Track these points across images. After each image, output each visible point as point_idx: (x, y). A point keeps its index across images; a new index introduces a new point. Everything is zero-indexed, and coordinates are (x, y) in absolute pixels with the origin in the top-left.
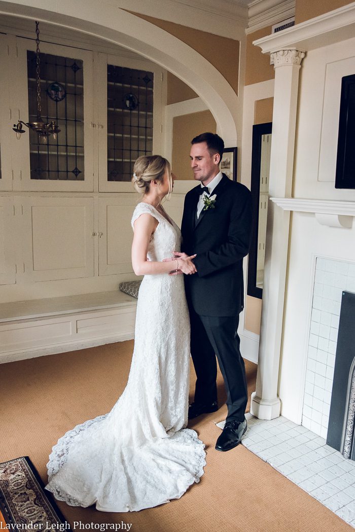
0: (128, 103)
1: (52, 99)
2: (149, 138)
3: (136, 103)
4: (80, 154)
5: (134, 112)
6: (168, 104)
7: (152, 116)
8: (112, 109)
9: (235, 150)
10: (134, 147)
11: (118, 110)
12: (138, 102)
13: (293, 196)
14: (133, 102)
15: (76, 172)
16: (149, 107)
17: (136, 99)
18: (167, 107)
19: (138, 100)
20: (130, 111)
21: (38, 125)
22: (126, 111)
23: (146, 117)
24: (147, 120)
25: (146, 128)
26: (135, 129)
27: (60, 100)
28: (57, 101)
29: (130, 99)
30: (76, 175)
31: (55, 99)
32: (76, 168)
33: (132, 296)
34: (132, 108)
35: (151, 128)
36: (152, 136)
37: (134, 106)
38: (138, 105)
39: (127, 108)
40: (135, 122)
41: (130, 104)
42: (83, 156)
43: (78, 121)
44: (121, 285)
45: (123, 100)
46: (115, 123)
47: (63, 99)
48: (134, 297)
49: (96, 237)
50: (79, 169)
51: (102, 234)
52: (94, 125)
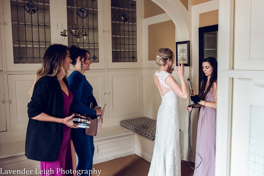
0: (122, 18)
1: (81, 17)
2: (134, 37)
3: (127, 18)
4: (97, 48)
5: (126, 23)
6: (145, 18)
7: (136, 25)
8: (114, 22)
9: (188, 42)
10: (127, 42)
11: (117, 22)
12: (128, 18)
13: (233, 69)
14: (125, 17)
15: (95, 58)
16: (134, 20)
17: (127, 16)
18: (144, 20)
19: (128, 16)
20: (123, 23)
21: (75, 32)
22: (122, 22)
23: (133, 25)
24: (133, 27)
25: (133, 32)
26: (126, 33)
27: (85, 18)
28: (83, 18)
29: (124, 16)
30: (95, 60)
31: (82, 17)
32: (94, 56)
33: (129, 129)
34: (125, 21)
35: (136, 32)
36: (136, 36)
37: (126, 20)
38: (128, 19)
39: (122, 21)
40: (126, 29)
41: (124, 19)
42: (98, 49)
43: (95, 29)
44: (121, 122)
45: (120, 17)
46: (115, 29)
47: (86, 17)
48: (130, 129)
49: (106, 95)
50: (96, 56)
51: (110, 93)
52: (104, 31)
